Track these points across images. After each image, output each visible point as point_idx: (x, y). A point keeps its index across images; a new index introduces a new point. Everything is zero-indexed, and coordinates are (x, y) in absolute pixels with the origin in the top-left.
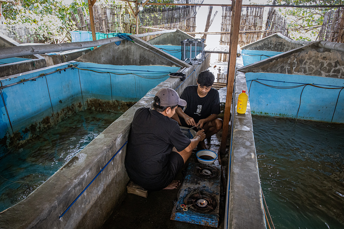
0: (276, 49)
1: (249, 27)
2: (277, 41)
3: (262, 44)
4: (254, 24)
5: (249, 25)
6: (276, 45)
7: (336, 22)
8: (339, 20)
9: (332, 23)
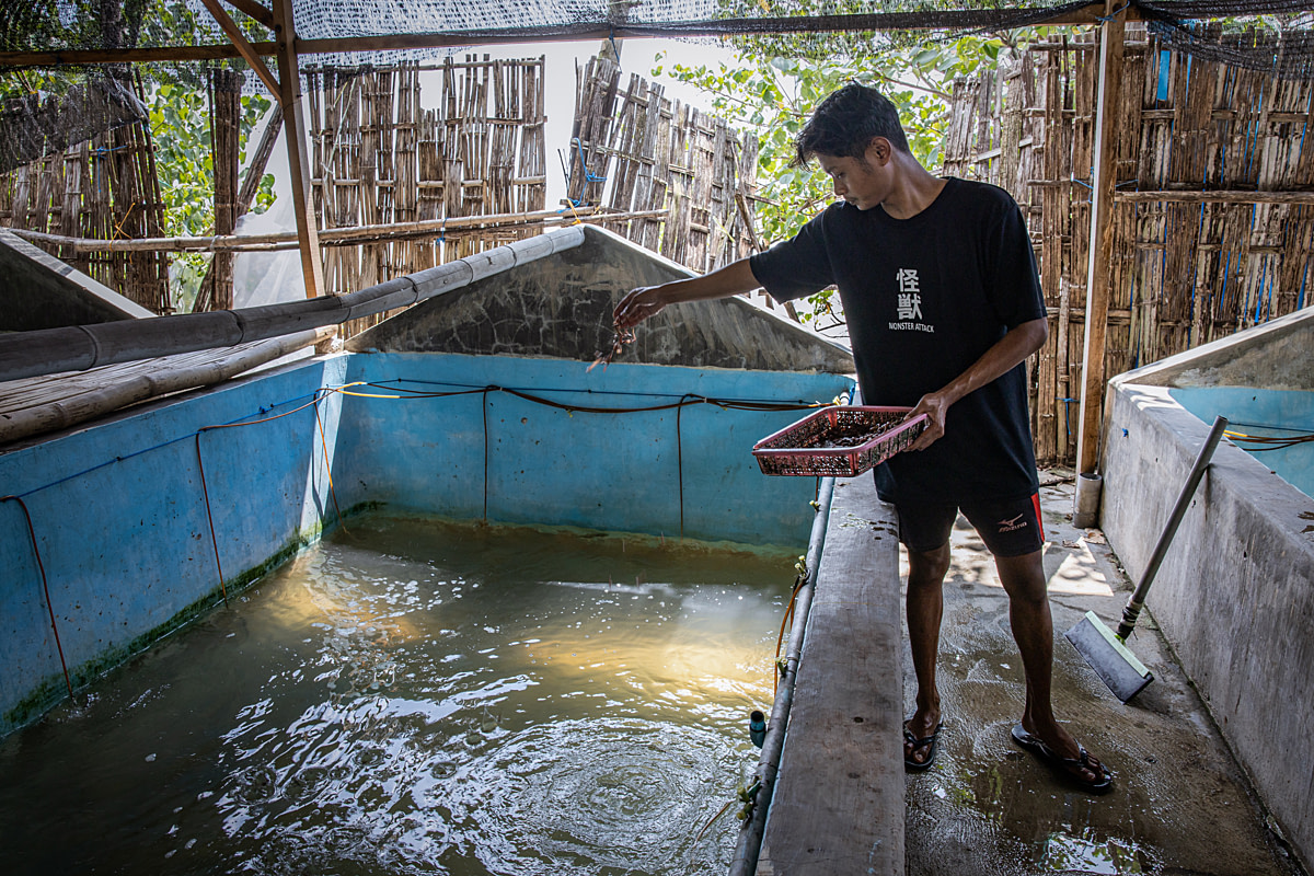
0: (576, 339)
1: (469, 190)
2: (571, 283)
3: (479, 305)
4: (497, 169)
5: (468, 183)
6: (566, 311)
7: (1022, 143)
8: (1037, 129)
9: (998, 152)
